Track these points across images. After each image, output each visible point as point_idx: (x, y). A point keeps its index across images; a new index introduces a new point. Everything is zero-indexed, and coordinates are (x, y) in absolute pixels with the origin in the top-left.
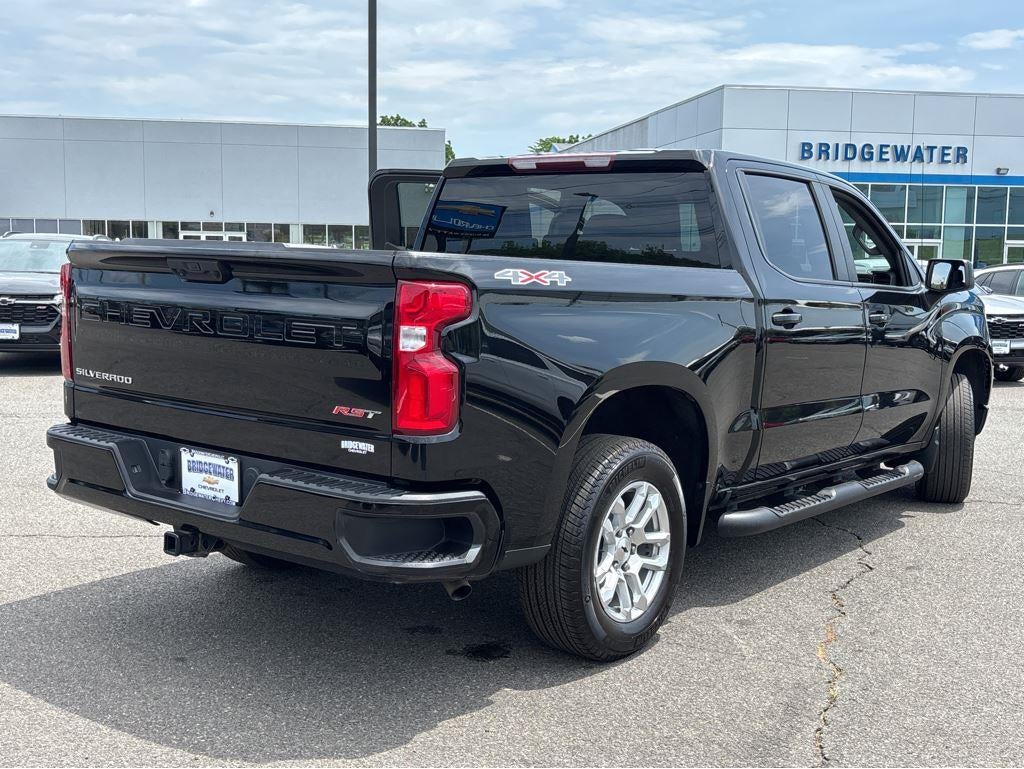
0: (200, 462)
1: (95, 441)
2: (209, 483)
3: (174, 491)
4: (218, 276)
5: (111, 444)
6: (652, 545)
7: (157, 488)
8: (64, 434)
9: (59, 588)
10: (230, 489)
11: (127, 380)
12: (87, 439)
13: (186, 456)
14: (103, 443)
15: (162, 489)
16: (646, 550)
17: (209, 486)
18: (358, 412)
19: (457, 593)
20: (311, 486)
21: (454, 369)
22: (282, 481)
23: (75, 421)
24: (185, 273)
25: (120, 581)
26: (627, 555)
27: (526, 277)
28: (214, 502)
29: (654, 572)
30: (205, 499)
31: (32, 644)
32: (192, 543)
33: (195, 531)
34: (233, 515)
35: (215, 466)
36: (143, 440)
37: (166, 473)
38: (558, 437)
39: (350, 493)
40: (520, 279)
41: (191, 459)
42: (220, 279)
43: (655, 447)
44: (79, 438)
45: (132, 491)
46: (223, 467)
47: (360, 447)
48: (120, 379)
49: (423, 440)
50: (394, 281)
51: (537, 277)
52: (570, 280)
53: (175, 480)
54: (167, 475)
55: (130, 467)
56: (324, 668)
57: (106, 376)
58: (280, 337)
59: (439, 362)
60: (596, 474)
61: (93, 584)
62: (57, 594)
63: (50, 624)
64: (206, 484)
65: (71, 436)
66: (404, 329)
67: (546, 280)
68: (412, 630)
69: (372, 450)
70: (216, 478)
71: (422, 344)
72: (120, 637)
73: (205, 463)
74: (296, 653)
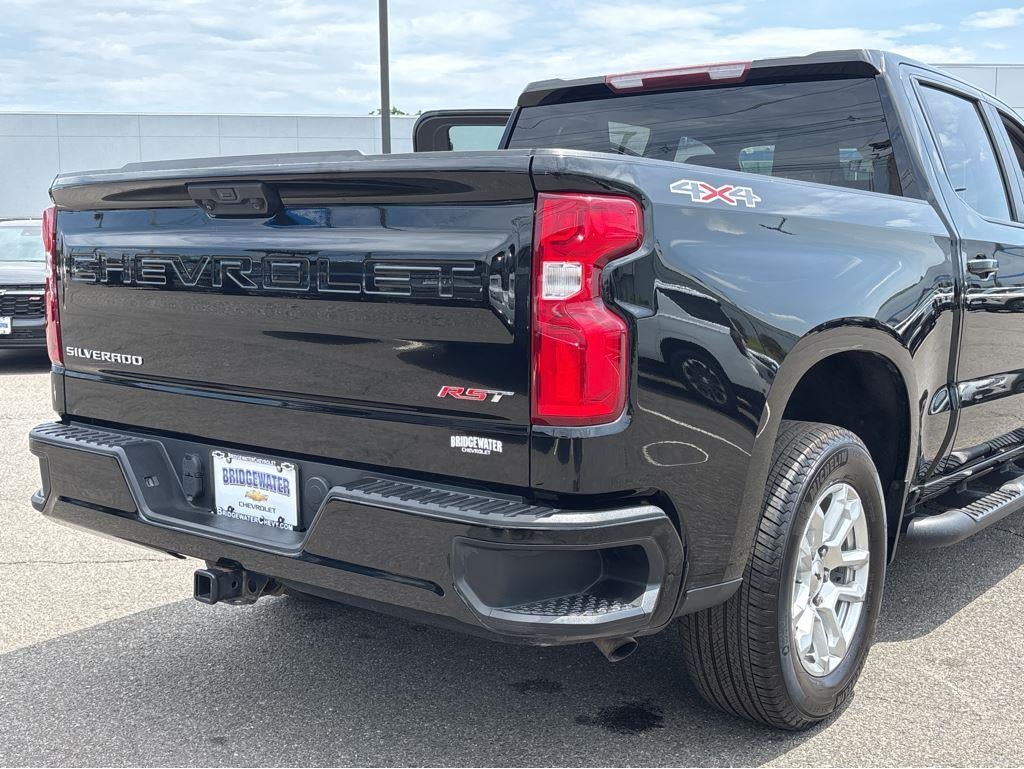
0: (241, 471)
1: (93, 445)
2: (254, 499)
3: (204, 511)
4: (262, 206)
5: (116, 449)
6: (845, 568)
7: (180, 506)
8: (52, 436)
9: (53, 635)
10: (285, 508)
11: (135, 360)
12: (83, 442)
13: (220, 462)
14: (105, 447)
15: (187, 509)
16: (838, 576)
17: (254, 503)
18: (478, 393)
19: (618, 652)
20: (410, 503)
21: (622, 326)
22: (366, 496)
23: (67, 419)
24: (214, 205)
25: (133, 623)
26: (821, 582)
27: (708, 193)
28: (260, 526)
29: (849, 603)
30: (249, 522)
31: (16, 722)
32: (234, 584)
33: (238, 568)
34: (291, 545)
35: (262, 476)
36: (160, 442)
37: (192, 487)
38: (756, 422)
39: (474, 514)
40: (702, 195)
41: (228, 466)
42: (265, 211)
43: (855, 436)
44: (72, 440)
45: (146, 512)
46: (274, 477)
47: (481, 445)
48: (126, 359)
49: (577, 432)
50: (532, 196)
51: (721, 193)
52: (759, 200)
53: (205, 496)
54: (195, 490)
55: (143, 479)
56: (416, 749)
57: (106, 356)
58: (356, 288)
59: (599, 315)
60: (791, 475)
61: (97, 628)
62: (49, 644)
63: (41, 691)
64: (250, 501)
65: (62, 438)
66: (547, 266)
67: (734, 198)
68: (523, 687)
69: (499, 449)
70: (264, 492)
71: (576, 289)
72: (135, 708)
73: (248, 472)
74: (373, 727)
